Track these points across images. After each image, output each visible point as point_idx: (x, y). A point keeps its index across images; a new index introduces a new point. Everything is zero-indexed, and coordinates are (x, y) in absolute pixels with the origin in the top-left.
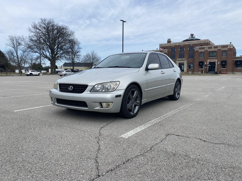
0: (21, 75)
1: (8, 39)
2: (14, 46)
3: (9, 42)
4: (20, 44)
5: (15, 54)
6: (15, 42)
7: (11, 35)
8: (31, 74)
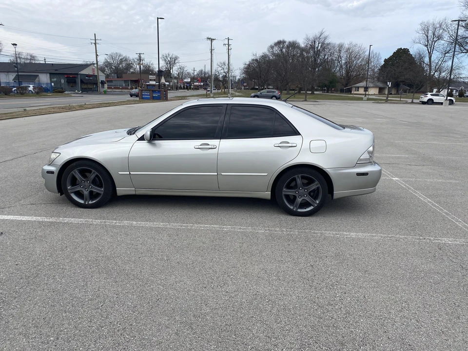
0: (412, 102)
1: (419, 29)
2: (428, 41)
3: (421, 36)
4: (440, 38)
5: (427, 60)
6: (430, 33)
7: (426, 21)
8: (431, 102)
